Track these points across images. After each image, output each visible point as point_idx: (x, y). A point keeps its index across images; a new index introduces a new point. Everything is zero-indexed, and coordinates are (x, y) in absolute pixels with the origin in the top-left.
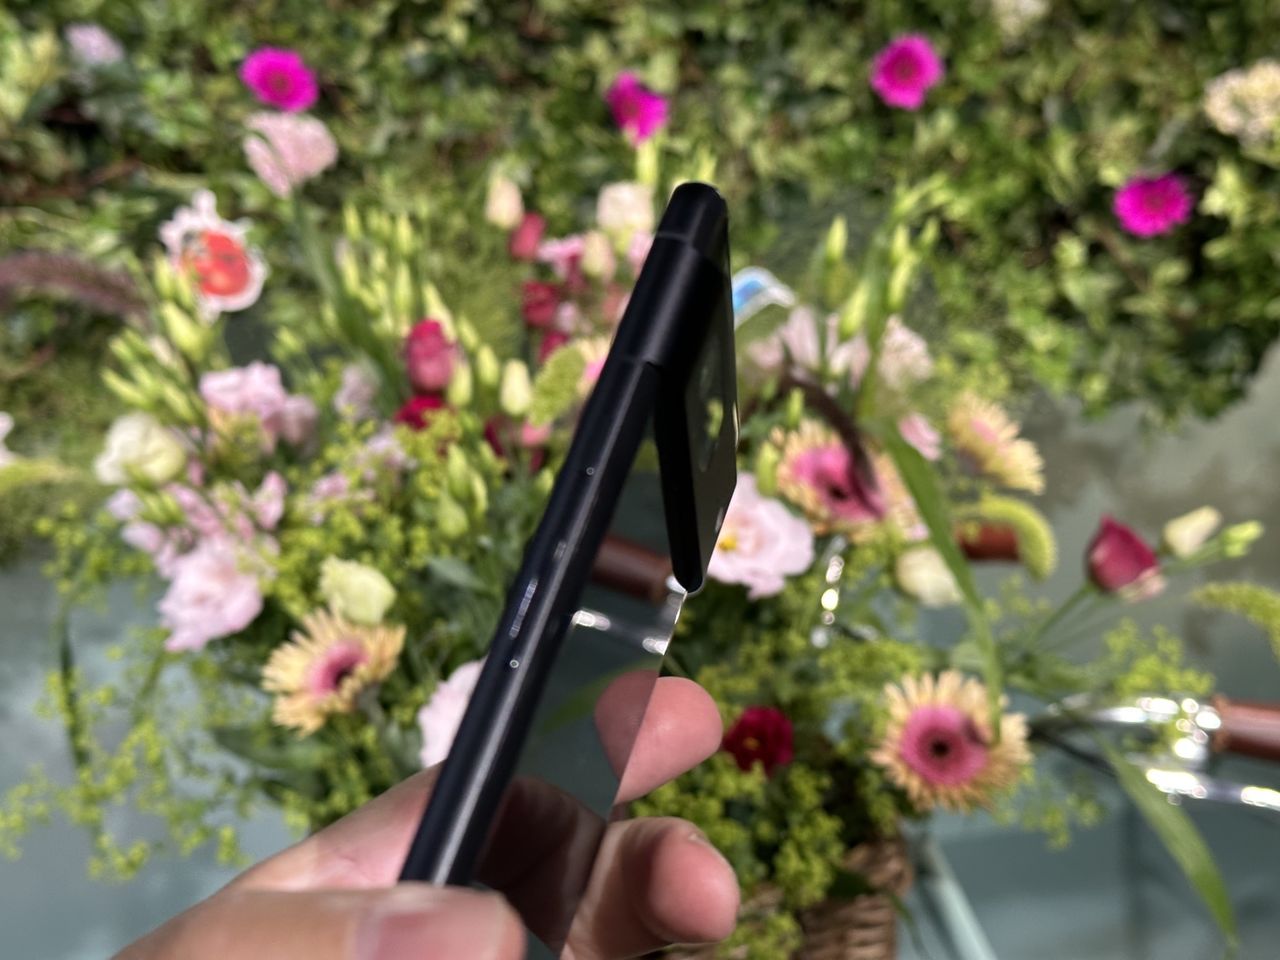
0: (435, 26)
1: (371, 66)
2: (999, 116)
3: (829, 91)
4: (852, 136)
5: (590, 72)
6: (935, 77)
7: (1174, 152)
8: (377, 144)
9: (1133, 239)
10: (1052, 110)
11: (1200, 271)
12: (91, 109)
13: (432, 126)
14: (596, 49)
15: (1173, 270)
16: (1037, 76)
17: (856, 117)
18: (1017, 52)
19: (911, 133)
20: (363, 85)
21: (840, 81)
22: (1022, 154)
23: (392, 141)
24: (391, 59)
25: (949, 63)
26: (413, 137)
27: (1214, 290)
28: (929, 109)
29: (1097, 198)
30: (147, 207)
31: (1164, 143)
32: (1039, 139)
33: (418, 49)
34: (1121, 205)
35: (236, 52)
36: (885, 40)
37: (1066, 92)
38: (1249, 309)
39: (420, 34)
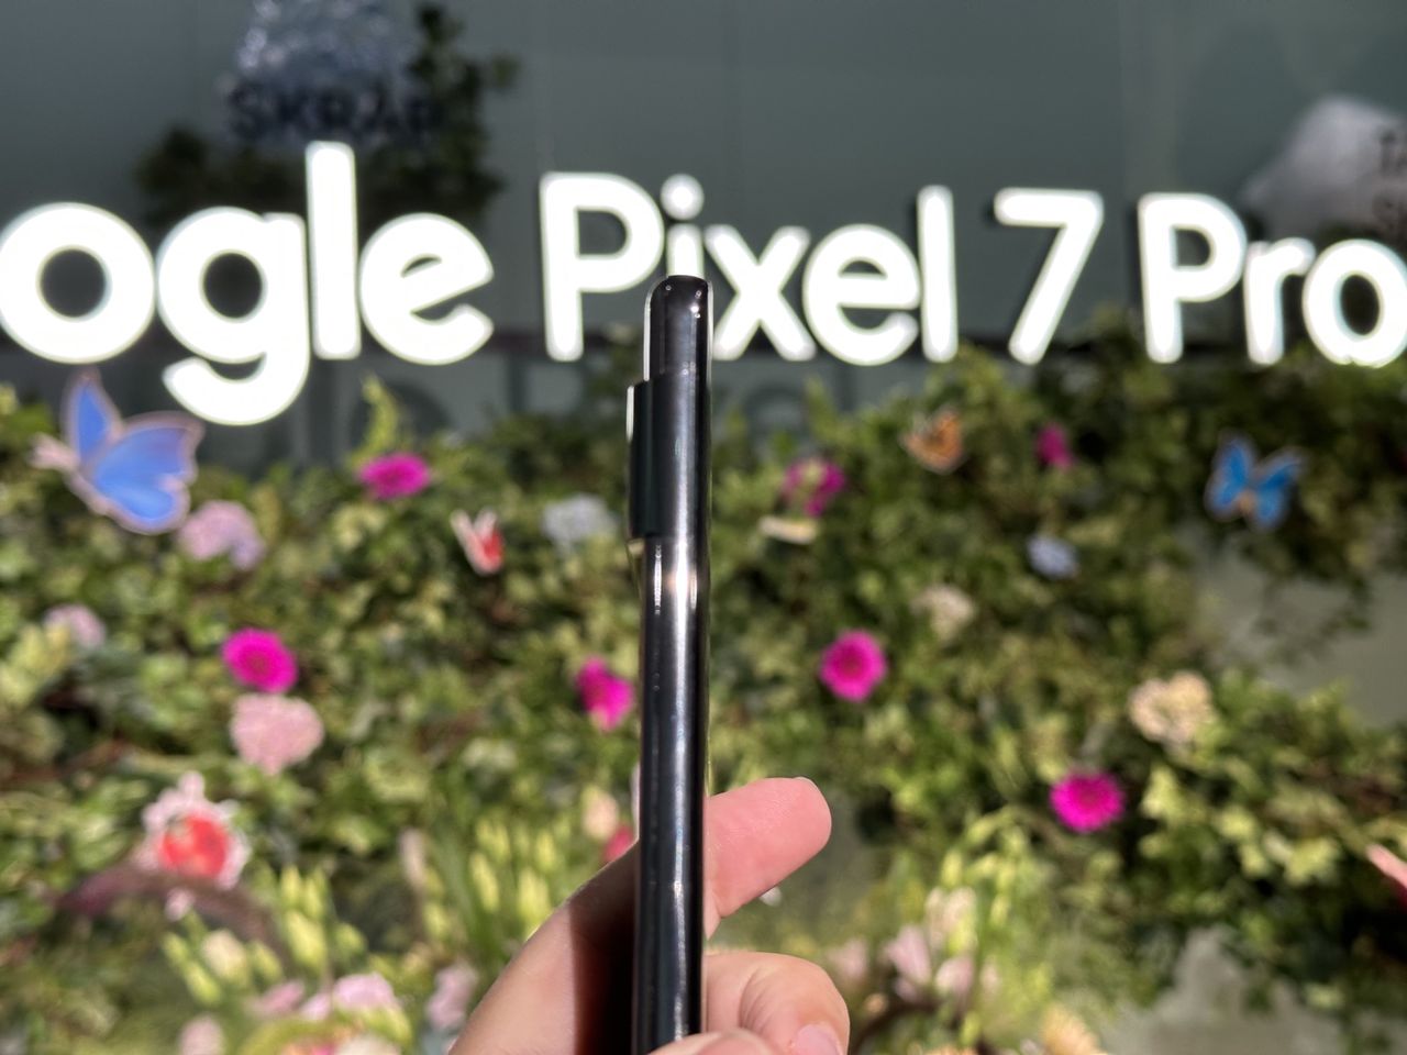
0: (408, 609)
1: (346, 647)
2: (941, 711)
3: (777, 680)
4: (799, 722)
5: (559, 660)
6: (878, 671)
7: (1105, 752)
8: (359, 727)
9: (1069, 831)
10: (988, 707)
11: (1132, 863)
12: (89, 693)
13: (411, 708)
14: (566, 636)
15: (1106, 862)
16: (974, 675)
17: (803, 704)
18: (953, 650)
19: (860, 725)
20: (339, 668)
21: (790, 670)
22: (965, 747)
23: (376, 724)
24: (366, 640)
25: (892, 659)
26: (394, 719)
27: (1146, 882)
28: (877, 701)
29: (1035, 794)
30: (136, 791)
31: (1094, 743)
32: (980, 736)
33: (392, 633)
34: (1059, 800)
35: (216, 633)
36: (830, 637)
37: (1001, 691)
38: (1180, 901)
39: (393, 616)
